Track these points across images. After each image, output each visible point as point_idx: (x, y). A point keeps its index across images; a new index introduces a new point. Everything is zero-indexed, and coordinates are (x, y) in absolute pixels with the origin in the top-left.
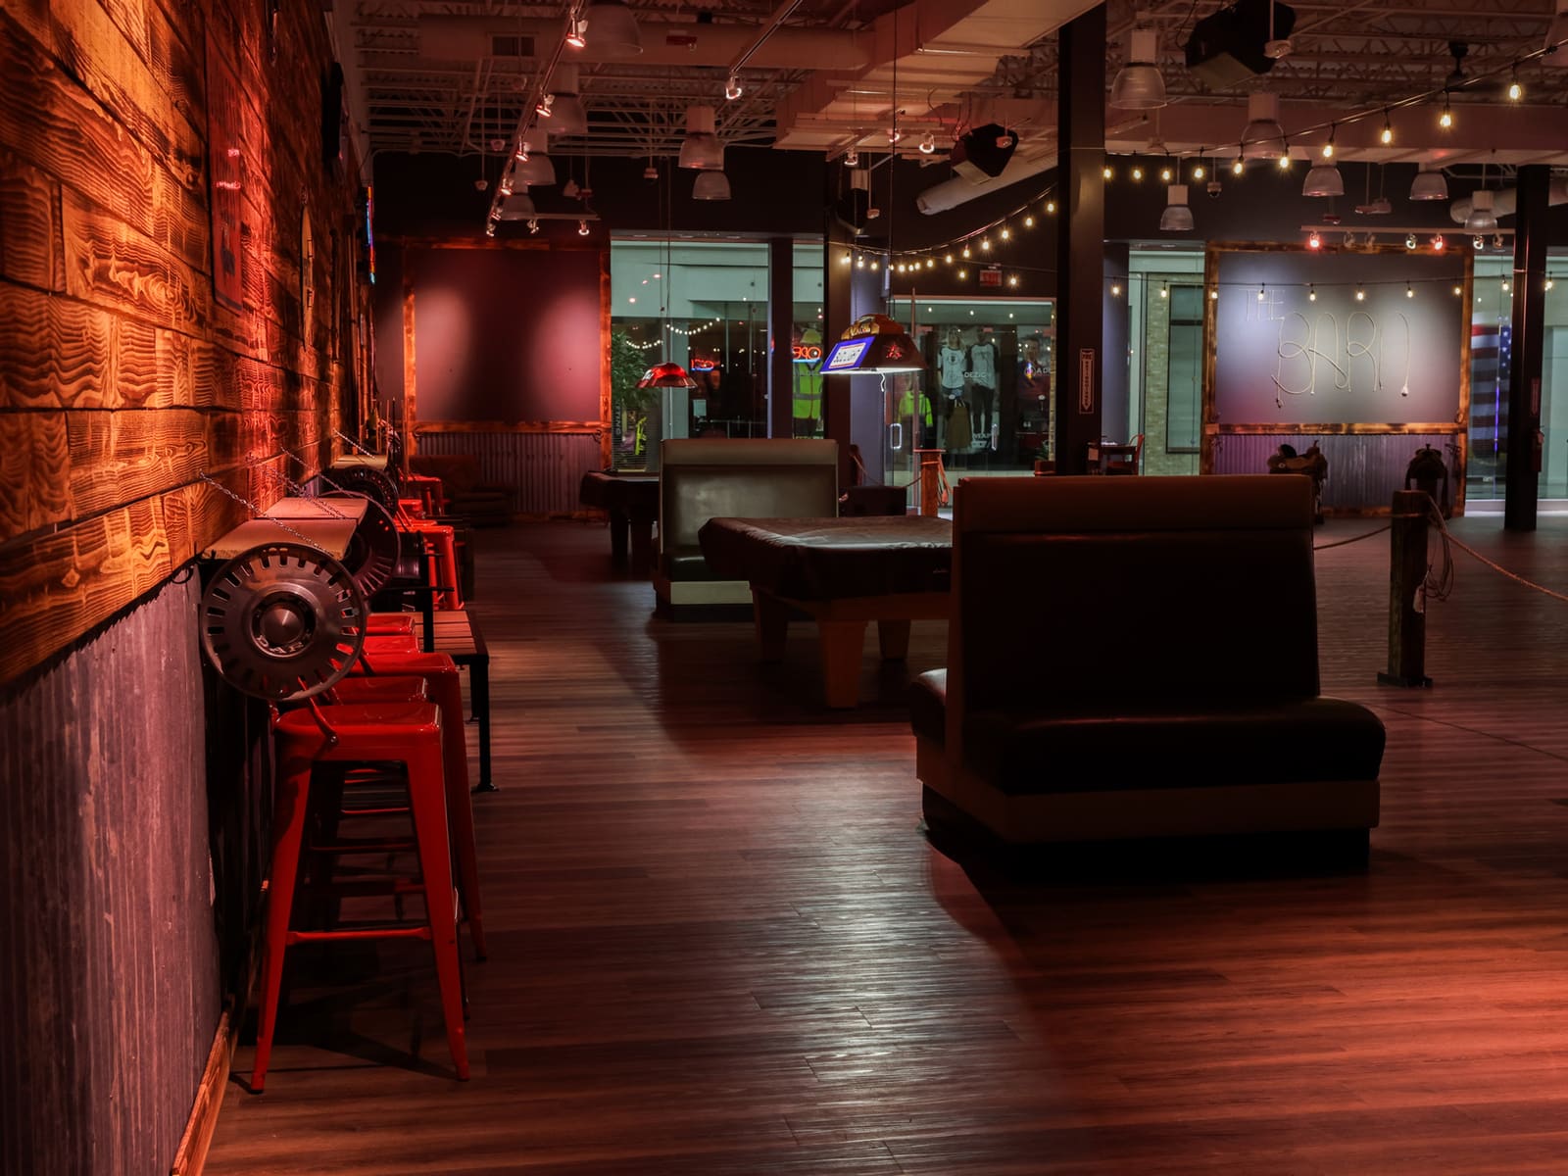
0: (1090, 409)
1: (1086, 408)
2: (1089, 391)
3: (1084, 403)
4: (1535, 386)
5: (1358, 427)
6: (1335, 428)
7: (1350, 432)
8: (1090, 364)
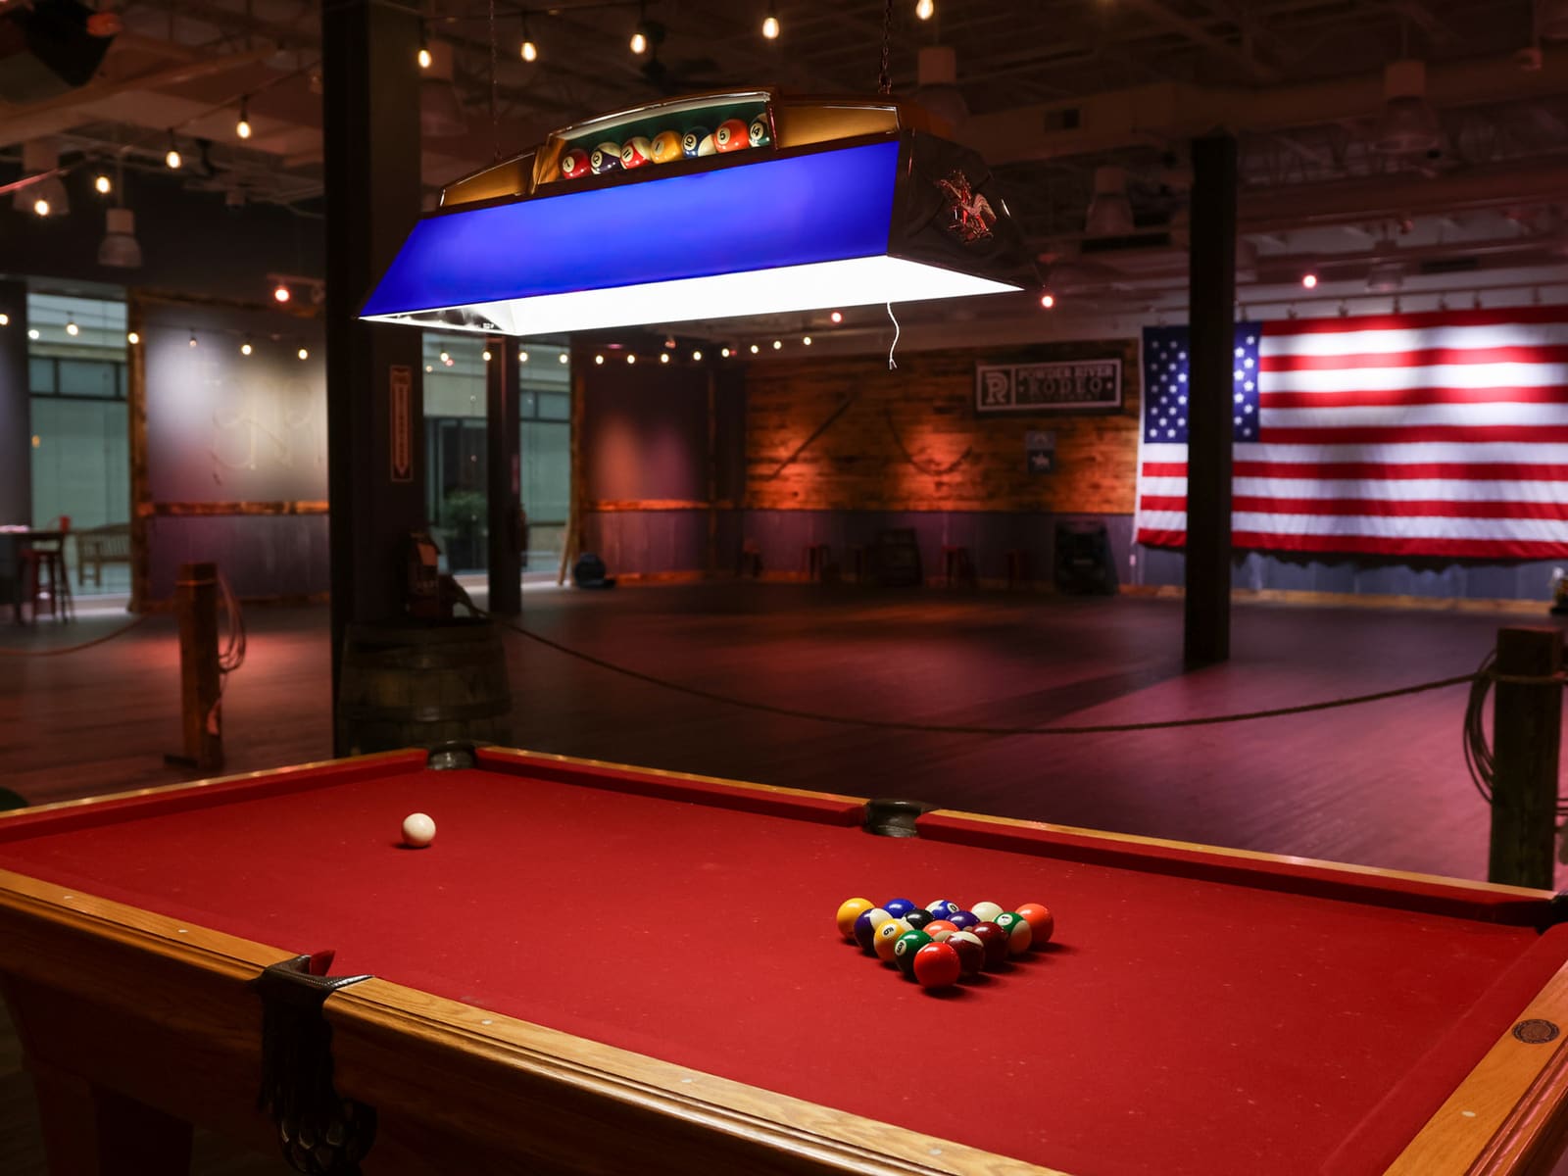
0: (407, 472)
1: (402, 471)
2: (405, 441)
3: (398, 462)
4: (515, 461)
5: (301, 506)
6: (278, 507)
7: (293, 511)
8: (405, 393)
